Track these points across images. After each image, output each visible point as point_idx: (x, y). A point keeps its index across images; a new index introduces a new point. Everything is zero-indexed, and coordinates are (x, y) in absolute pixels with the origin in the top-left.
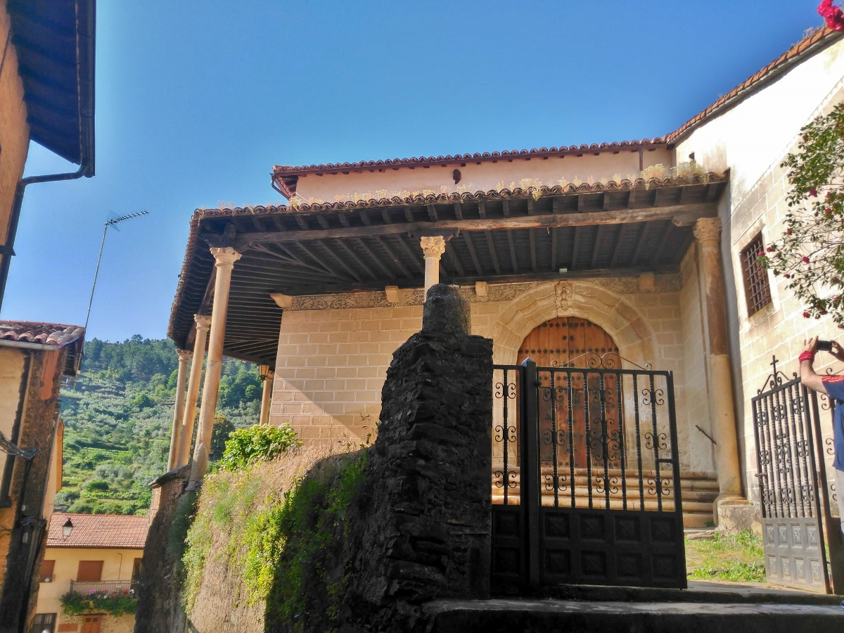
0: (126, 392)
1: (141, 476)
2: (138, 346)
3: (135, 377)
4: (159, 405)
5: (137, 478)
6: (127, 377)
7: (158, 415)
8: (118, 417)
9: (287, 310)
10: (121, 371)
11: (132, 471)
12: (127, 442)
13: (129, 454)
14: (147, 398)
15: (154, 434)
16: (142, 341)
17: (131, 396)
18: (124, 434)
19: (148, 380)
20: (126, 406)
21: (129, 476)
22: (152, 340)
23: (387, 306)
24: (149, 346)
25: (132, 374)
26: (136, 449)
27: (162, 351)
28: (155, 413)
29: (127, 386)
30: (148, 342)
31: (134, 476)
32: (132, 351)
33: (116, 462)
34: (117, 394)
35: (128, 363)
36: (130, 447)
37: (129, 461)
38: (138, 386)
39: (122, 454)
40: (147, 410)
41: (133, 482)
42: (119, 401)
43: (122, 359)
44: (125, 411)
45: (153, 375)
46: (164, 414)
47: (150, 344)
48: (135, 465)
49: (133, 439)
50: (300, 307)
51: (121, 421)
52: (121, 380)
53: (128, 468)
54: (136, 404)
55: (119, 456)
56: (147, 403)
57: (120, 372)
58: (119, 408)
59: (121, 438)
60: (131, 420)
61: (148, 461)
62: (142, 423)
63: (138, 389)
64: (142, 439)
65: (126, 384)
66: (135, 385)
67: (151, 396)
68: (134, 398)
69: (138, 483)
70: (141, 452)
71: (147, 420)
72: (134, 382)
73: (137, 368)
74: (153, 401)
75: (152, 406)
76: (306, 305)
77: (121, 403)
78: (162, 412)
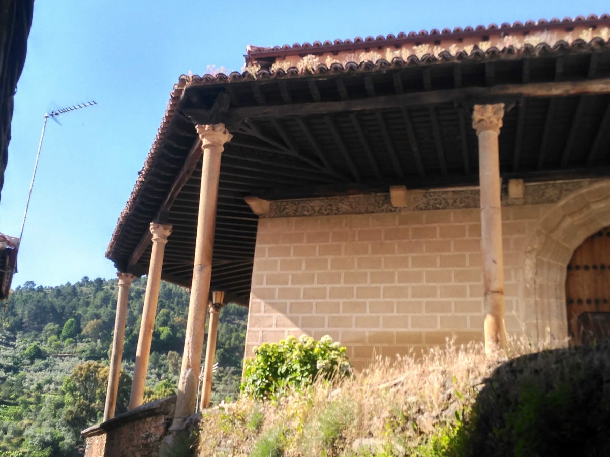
0: (17, 343)
1: (32, 433)
2: (30, 294)
3: (26, 327)
4: (51, 357)
5: (27, 436)
6: (18, 327)
7: (50, 367)
8: (8, 369)
9: (264, 217)
10: (12, 319)
11: (22, 428)
12: (17, 397)
13: (19, 409)
14: (39, 350)
15: (45, 388)
16: (35, 287)
17: (21, 347)
18: (14, 388)
19: (40, 330)
20: (17, 358)
21: (19, 433)
22: (46, 287)
23: (391, 211)
24: (42, 294)
25: (23, 323)
26: (26, 404)
27: (55, 299)
28: (47, 365)
29: (18, 336)
30: (41, 289)
31: (25, 434)
32: (24, 298)
33: (5, 417)
34: (7, 345)
35: (19, 311)
36: (20, 402)
37: (19, 417)
38: (29, 336)
39: (11, 410)
40: (39, 362)
41: (23, 440)
42: (9, 352)
43: (13, 307)
44: (15, 363)
45: (46, 324)
46: (57, 366)
47: (43, 292)
48: (26, 422)
49: (23, 393)
50: (280, 214)
51: (10, 373)
52: (12, 329)
53: (18, 425)
54: (27, 355)
55: (8, 412)
56: (38, 354)
57: (11, 321)
58: (9, 359)
59: (11, 392)
60: (21, 373)
61: (39, 418)
62: (33, 377)
63: (29, 340)
64: (33, 394)
65: (16, 334)
66: (27, 335)
67: (44, 347)
68: (25, 349)
69: (28, 441)
70: (32, 407)
71: (38, 373)
72: (25, 332)
73: (29, 317)
74: (45, 353)
75: (44, 358)
76: (287, 211)
77: (11, 354)
78: (55, 364)
